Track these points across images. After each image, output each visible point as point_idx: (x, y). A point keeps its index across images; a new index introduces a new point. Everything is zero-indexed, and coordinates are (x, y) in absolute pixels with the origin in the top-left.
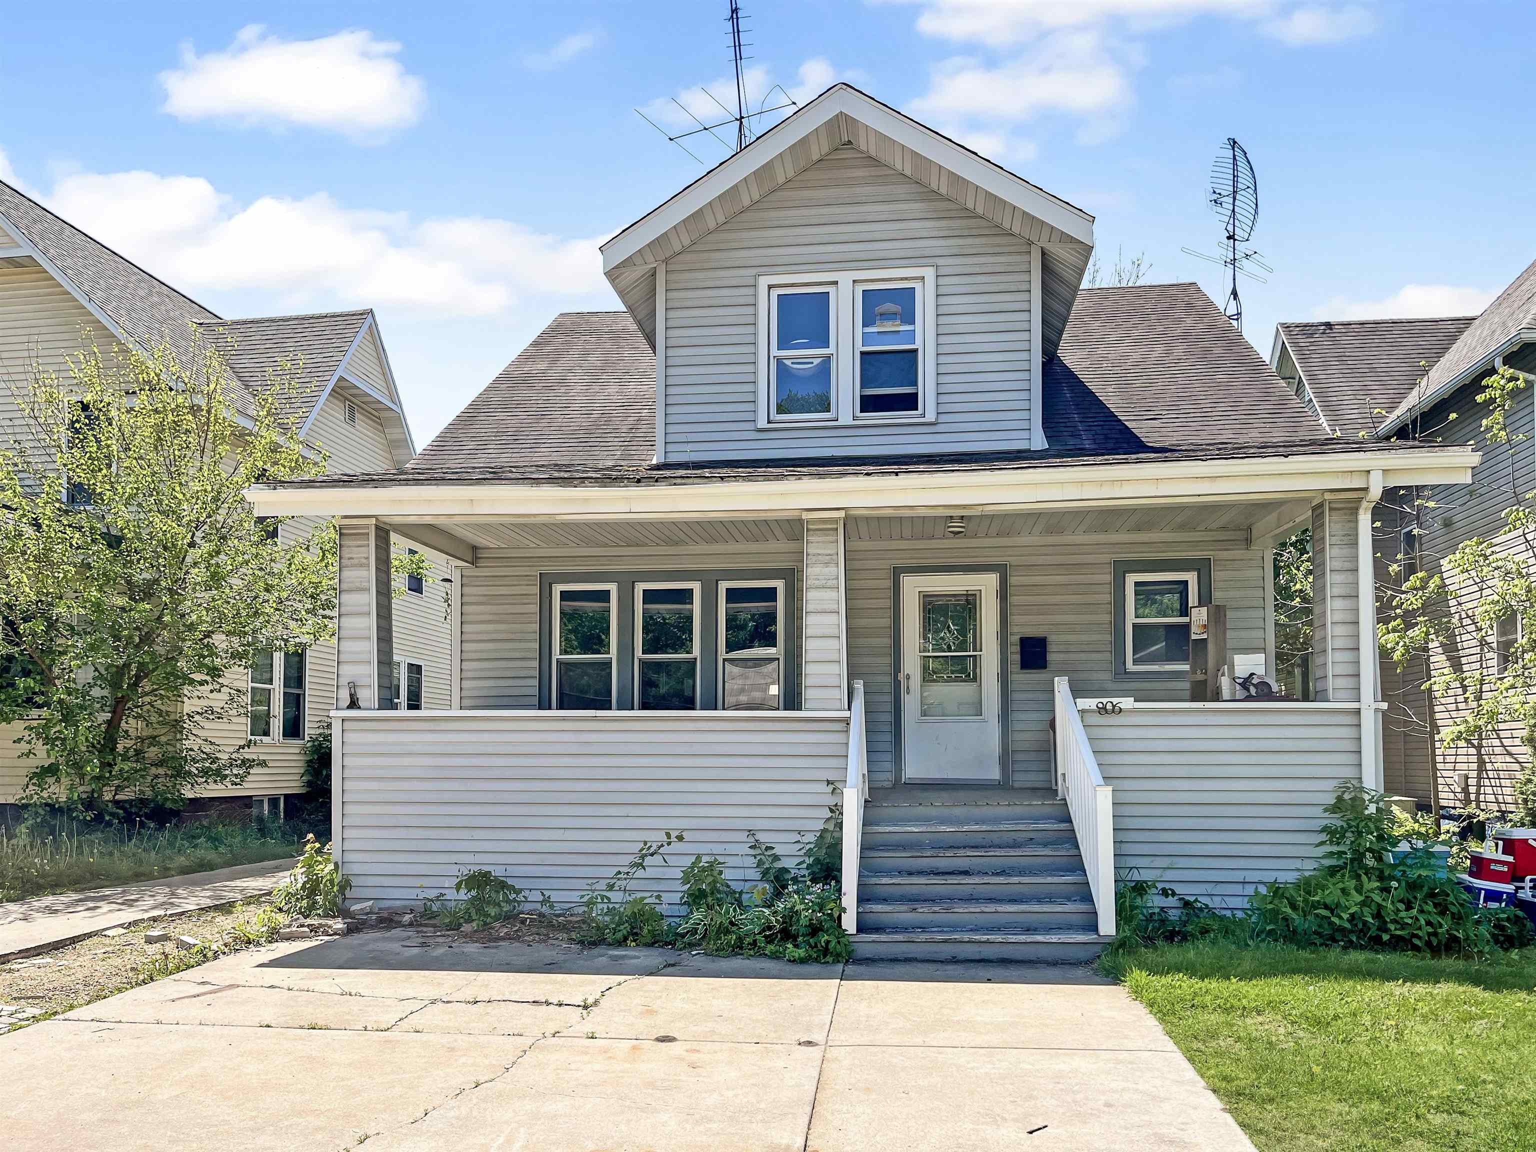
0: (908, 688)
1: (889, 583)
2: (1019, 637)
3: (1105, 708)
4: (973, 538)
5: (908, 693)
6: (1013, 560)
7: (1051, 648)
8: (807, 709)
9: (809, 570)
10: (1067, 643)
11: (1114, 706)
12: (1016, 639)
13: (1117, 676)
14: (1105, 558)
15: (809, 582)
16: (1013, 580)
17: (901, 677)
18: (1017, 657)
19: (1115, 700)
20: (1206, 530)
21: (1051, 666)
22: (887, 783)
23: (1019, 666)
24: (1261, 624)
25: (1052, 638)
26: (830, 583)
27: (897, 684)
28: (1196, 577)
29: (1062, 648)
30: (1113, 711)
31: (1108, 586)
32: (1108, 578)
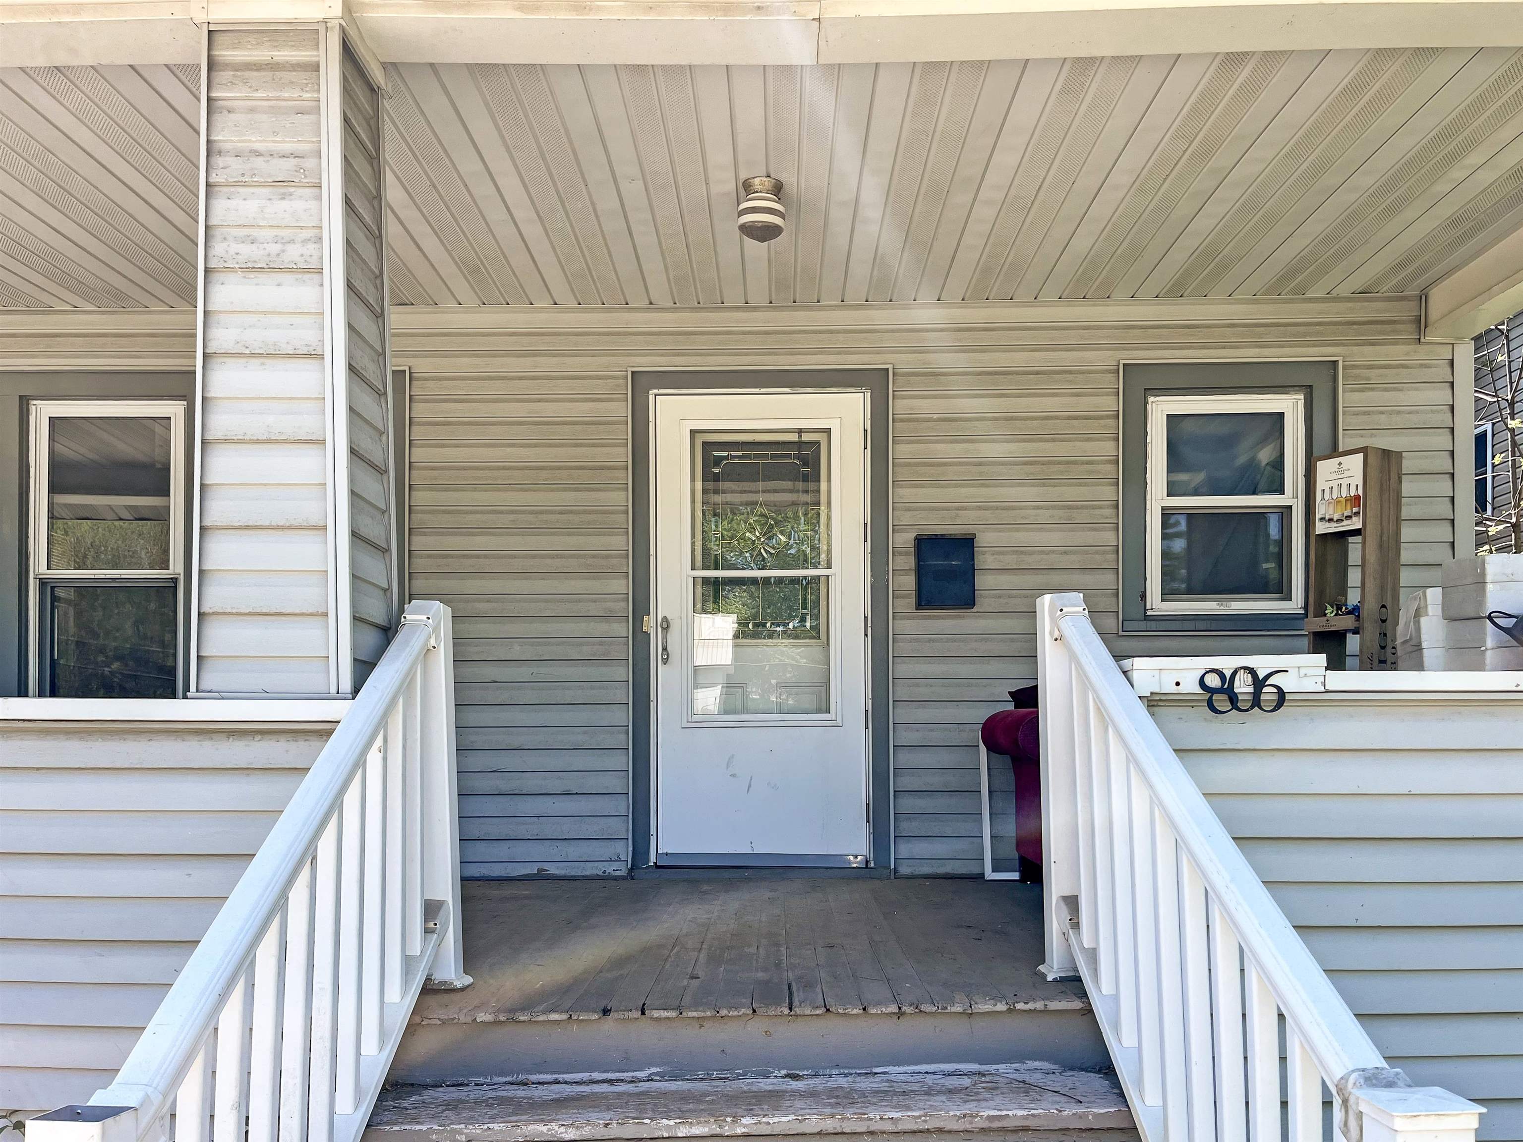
0: (665, 649)
1: (623, 410)
2: (912, 535)
3: (1228, 689)
4: (810, 308)
5: (665, 662)
6: (903, 362)
7: (984, 559)
8: (205, 694)
9: (220, 205)
10: (1019, 550)
11: (1259, 684)
12: (904, 540)
13: (1129, 625)
14: (1106, 359)
15: (218, 248)
16: (899, 407)
17: (650, 624)
18: (909, 582)
19: (1263, 664)
20: (1330, 298)
21: (984, 602)
22: (615, 865)
23: (913, 601)
24: (1444, 509)
25: (984, 539)
26: (294, 254)
27: (641, 639)
28: (1301, 404)
29: (1010, 561)
30: (1256, 701)
31: (1112, 422)
32: (1111, 404)
